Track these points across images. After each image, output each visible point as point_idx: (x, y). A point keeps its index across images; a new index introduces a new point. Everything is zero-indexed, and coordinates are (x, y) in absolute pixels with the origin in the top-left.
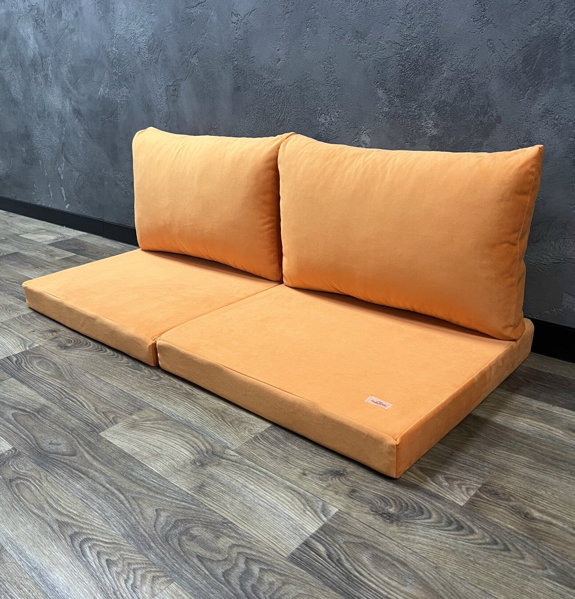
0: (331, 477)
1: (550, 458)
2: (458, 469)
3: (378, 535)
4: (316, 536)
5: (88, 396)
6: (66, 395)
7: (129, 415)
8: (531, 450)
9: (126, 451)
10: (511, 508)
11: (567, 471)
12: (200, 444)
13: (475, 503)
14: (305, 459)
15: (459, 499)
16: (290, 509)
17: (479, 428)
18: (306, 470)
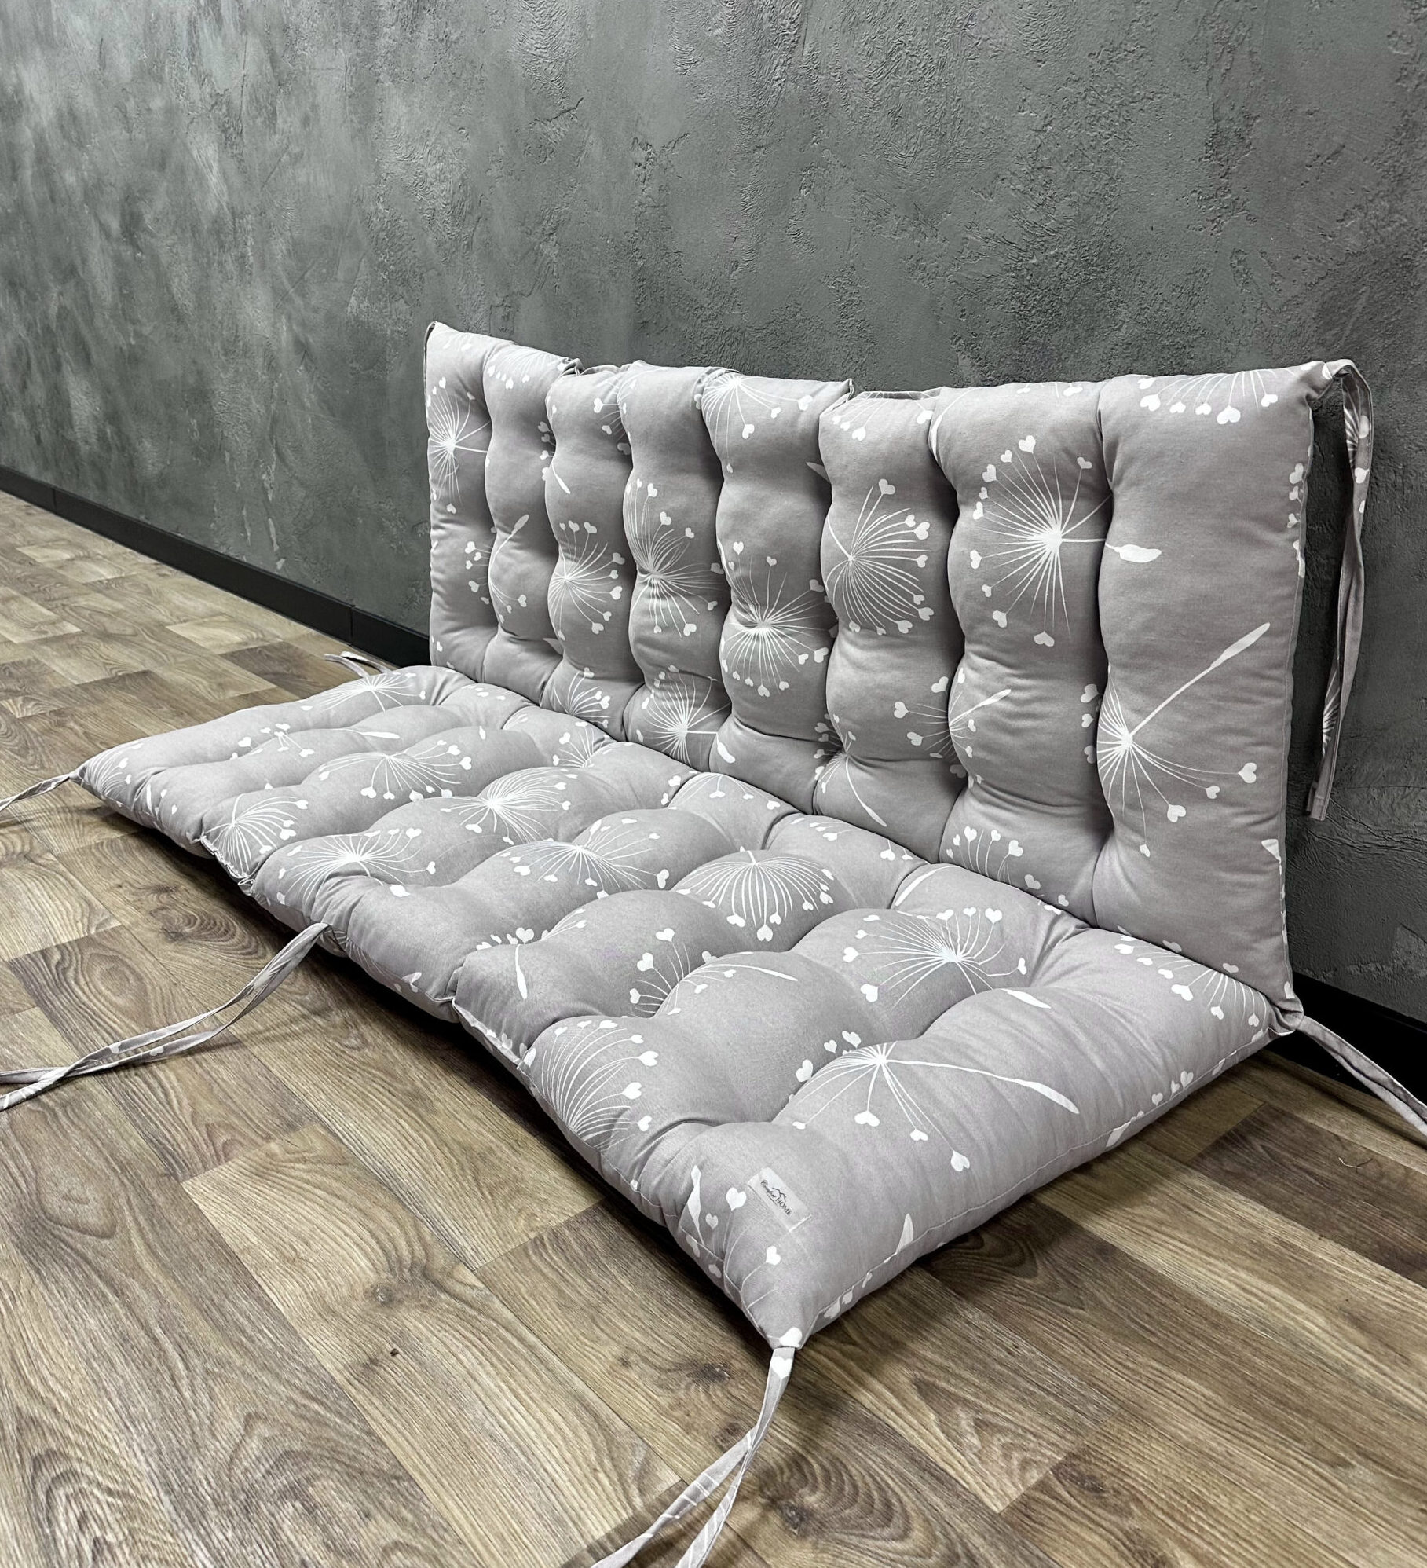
0: (688, 1380)
2: (1018, 1399)
5: (187, 1075)
7: (264, 1138)
10: (1124, 1538)
12: (402, 1244)
13: (1031, 1509)
14: (639, 1319)
15: (994, 1490)
16: (561, 1461)
17: (1105, 1282)
18: (632, 1351)
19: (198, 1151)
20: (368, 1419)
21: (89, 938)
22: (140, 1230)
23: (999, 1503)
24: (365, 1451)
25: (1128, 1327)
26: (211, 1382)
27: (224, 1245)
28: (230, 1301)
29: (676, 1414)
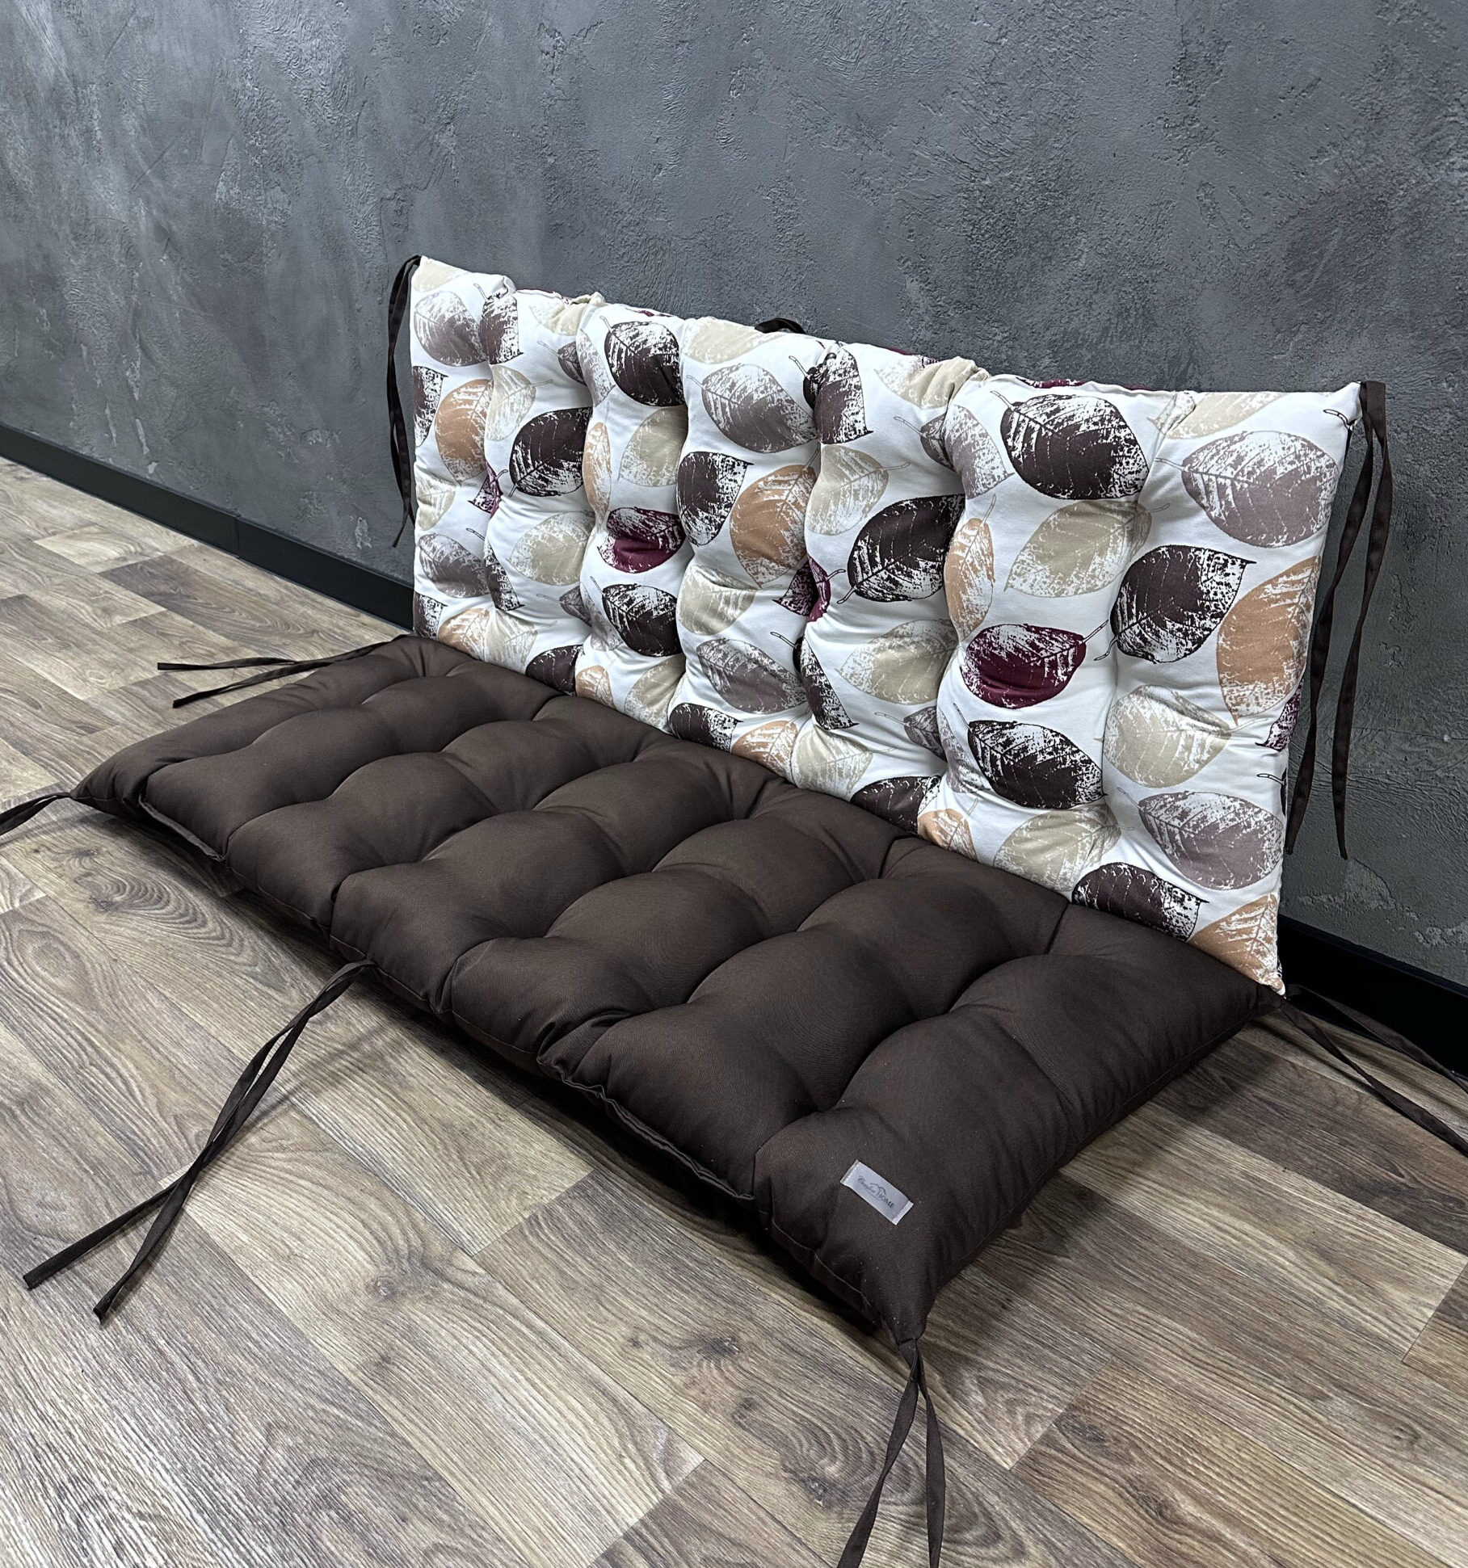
0: (700, 1357)
1: (1250, 1335)
2: (1017, 1354)
3: (790, 1545)
4: (641, 1536)
5: (145, 1063)
6: (95, 1056)
8: (1206, 1306)
9: (217, 1239)
10: (1128, 1485)
11: (1285, 1379)
12: (396, 1231)
13: (1040, 1463)
14: (644, 1296)
15: (1003, 1447)
16: (586, 1448)
17: (1088, 1229)
18: (640, 1329)
19: (170, 1145)
20: (389, 1420)
21: (14, 912)
23: (1009, 1460)
24: (391, 1453)
25: (1113, 1273)
27: (213, 1245)
28: (231, 1306)
29: (693, 1392)
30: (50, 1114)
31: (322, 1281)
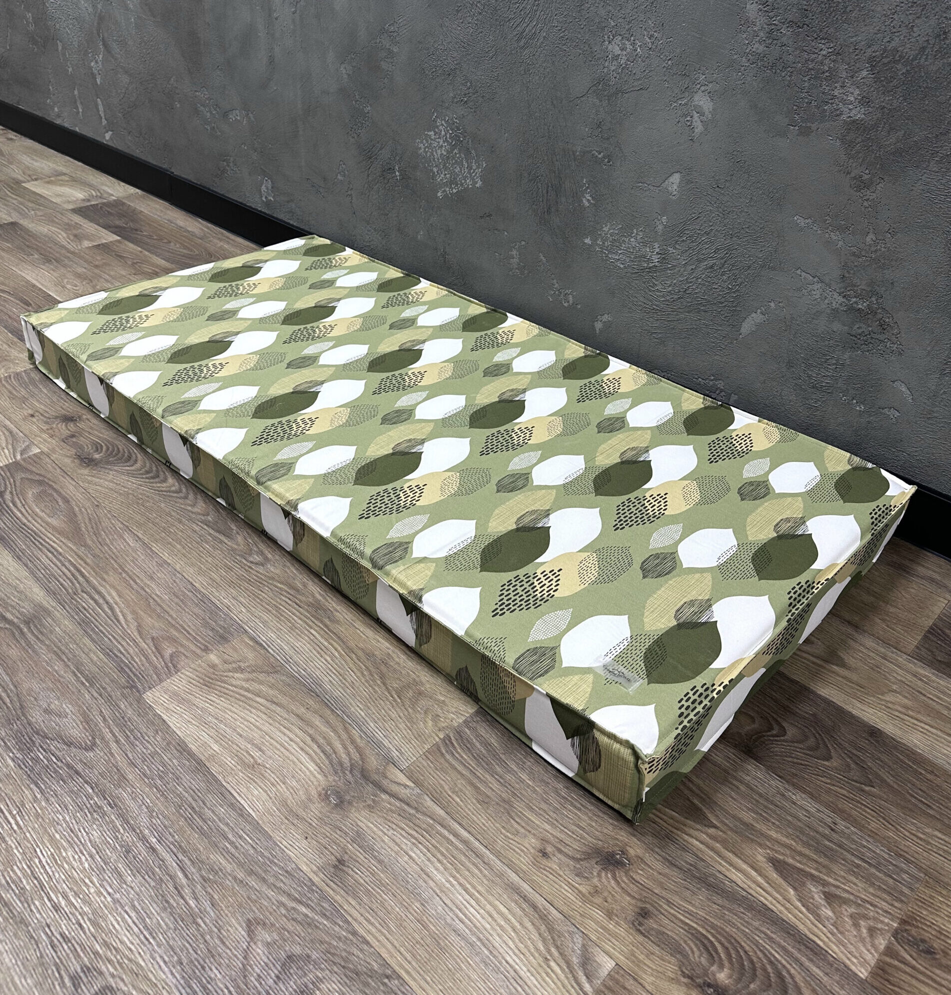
0: (598, 868)
2: (850, 872)
5: (126, 592)
6: (85, 584)
7: (203, 650)
9: (193, 748)
12: (338, 746)
13: (888, 973)
14: (545, 811)
15: (856, 957)
16: (517, 951)
17: (882, 761)
18: (547, 842)
19: (150, 663)
20: (350, 919)
21: (16, 464)
22: (117, 742)
23: (863, 970)
24: (356, 952)
25: (910, 801)
26: (209, 890)
27: (191, 754)
28: (209, 809)
29: (596, 901)
30: (51, 632)
31: (282, 788)
